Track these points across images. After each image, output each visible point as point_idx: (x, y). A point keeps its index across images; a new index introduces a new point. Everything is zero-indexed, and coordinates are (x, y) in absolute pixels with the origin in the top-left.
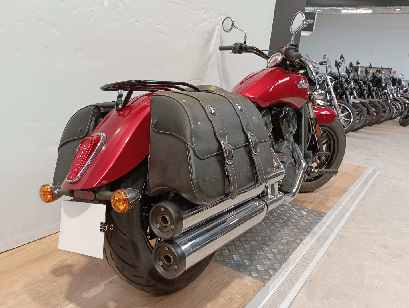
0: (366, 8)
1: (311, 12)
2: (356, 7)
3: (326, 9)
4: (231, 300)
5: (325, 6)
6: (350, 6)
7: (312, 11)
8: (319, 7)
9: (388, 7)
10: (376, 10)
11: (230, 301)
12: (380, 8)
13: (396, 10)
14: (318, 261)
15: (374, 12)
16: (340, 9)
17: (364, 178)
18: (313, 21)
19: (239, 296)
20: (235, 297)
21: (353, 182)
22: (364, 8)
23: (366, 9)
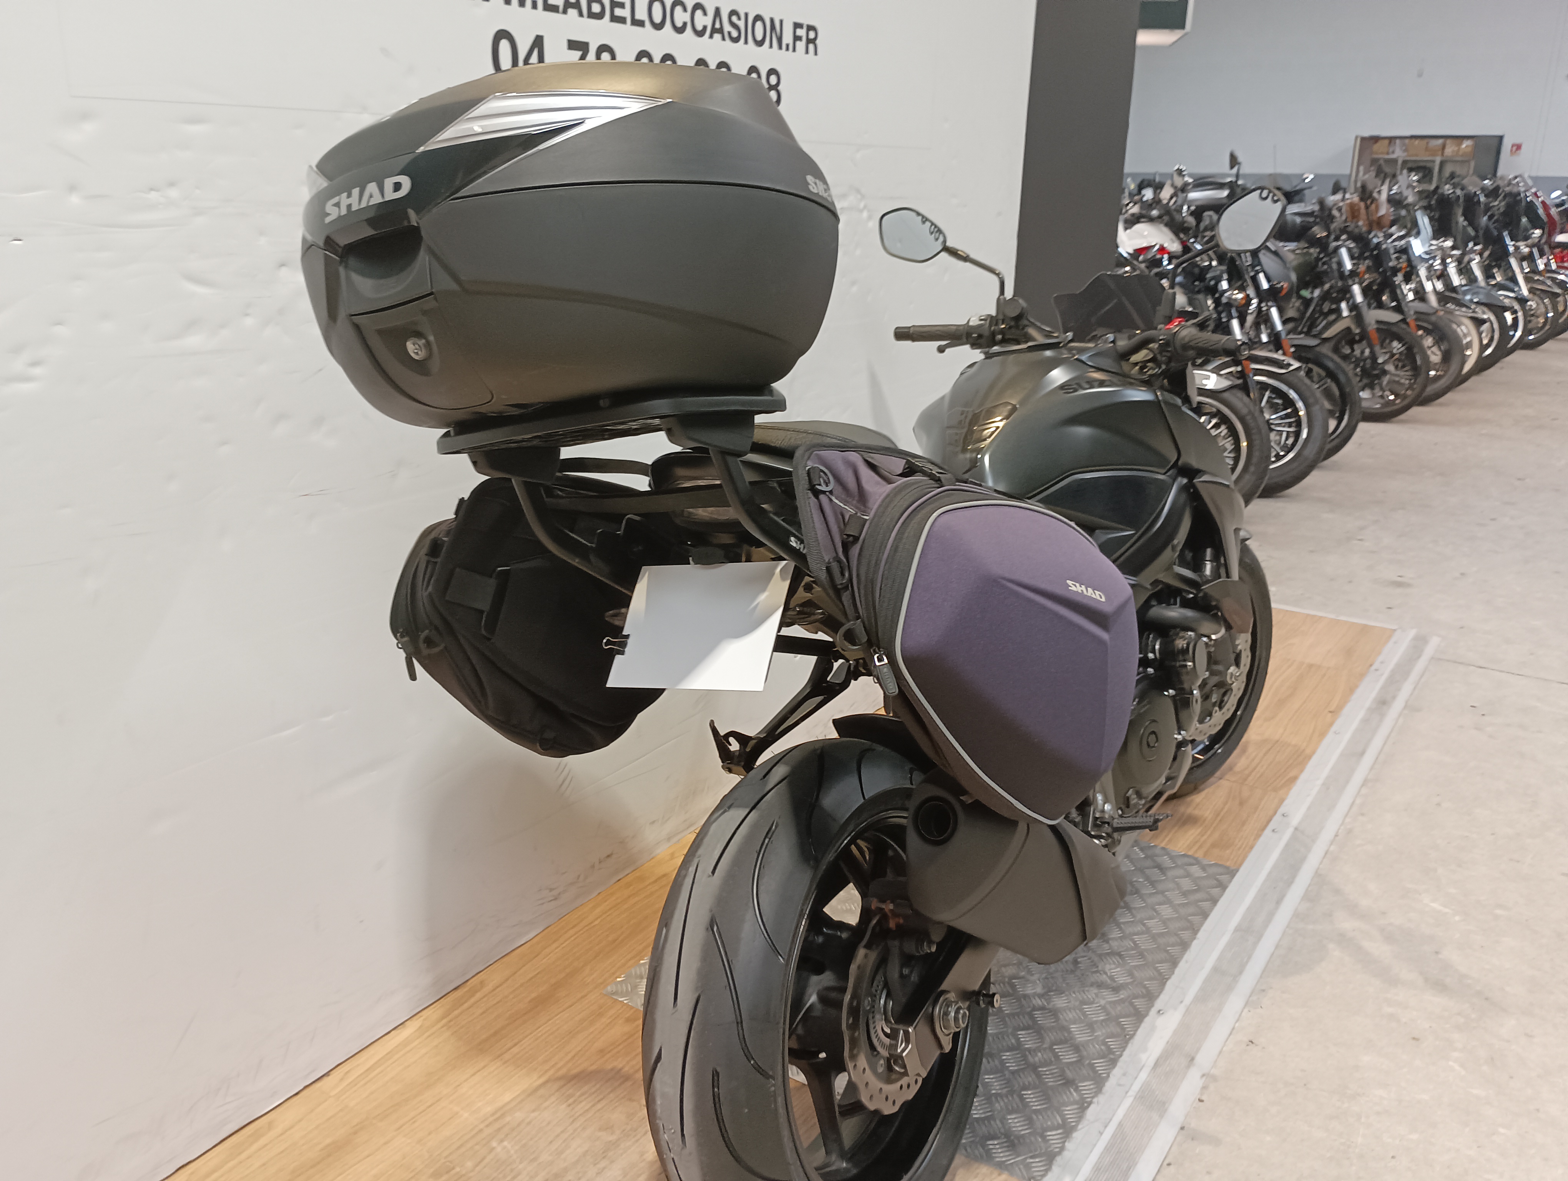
17: (1379, 685)
21: (1338, 711)
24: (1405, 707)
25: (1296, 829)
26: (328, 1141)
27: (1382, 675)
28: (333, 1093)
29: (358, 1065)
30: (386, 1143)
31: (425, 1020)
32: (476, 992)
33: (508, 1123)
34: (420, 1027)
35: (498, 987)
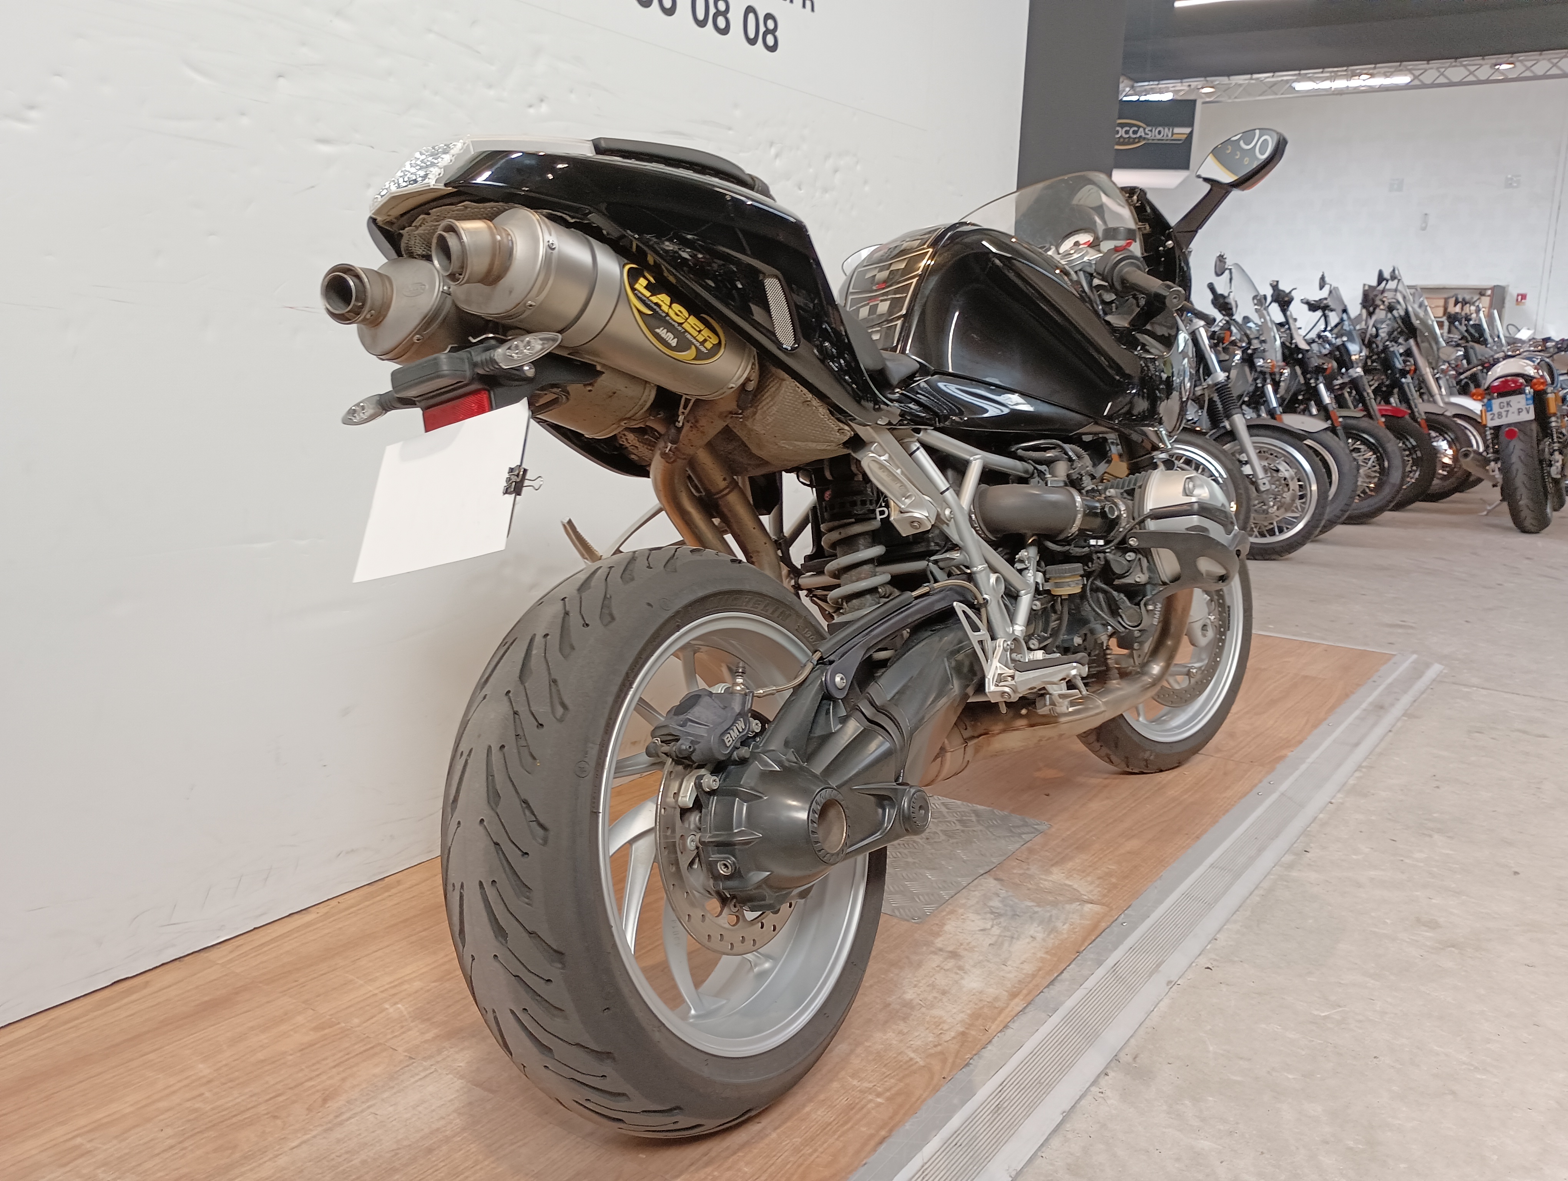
0: (1383, 70)
1: (1179, 98)
2: (1345, 68)
3: (1234, 82)
4: (852, 1112)
5: (1229, 73)
6: (1323, 66)
7: (1182, 93)
8: (1208, 79)
9: (1465, 61)
10: (1421, 74)
11: (846, 1117)
12: (1435, 64)
13: (1497, 67)
14: (1172, 979)
15: (1416, 82)
16: (1285, 78)
17: (1376, 693)
18: (1187, 130)
19: (879, 1100)
20: (864, 1101)
21: (1332, 709)
22: (1375, 68)
23: (1386, 75)
24: (1404, 715)
25: (1283, 794)
26: (206, 999)
27: (1379, 686)
28: (220, 962)
29: (252, 941)
30: (268, 1002)
31: (332, 908)
32: (393, 888)
33: (405, 990)
34: (327, 913)
35: (415, 885)
